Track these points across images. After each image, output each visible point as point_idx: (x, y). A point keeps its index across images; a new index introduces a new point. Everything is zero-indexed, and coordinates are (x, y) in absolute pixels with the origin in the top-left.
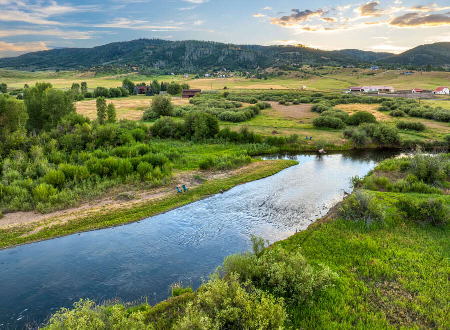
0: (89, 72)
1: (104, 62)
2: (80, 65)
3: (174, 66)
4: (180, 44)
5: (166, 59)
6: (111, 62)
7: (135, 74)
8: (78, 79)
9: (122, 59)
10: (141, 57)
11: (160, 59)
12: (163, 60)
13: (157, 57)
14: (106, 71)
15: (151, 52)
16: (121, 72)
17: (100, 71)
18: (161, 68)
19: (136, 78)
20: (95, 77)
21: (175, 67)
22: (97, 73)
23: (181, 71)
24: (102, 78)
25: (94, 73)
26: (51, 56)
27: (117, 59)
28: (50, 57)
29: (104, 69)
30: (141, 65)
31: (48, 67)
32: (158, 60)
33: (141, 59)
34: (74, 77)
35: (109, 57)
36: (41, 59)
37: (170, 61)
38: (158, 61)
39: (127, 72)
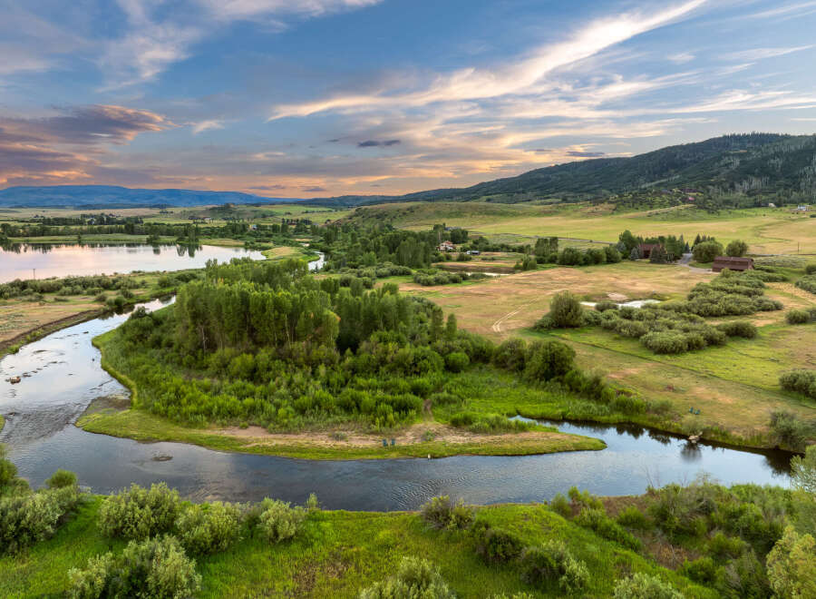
0: (606, 205)
1: (646, 181)
2: (604, 188)
3: (778, 189)
4: (804, 142)
5: (767, 174)
6: (658, 182)
7: (687, 208)
8: (583, 216)
9: (678, 177)
10: (715, 171)
11: (753, 174)
12: (758, 176)
13: (746, 172)
14: (634, 203)
15: (737, 162)
16: (662, 205)
17: (624, 203)
18: (750, 193)
19: (684, 216)
20: (612, 214)
21: (781, 191)
22: (618, 206)
23: (792, 197)
24: (625, 215)
25: (613, 206)
26: (564, 172)
27: (670, 176)
28: (561, 176)
29: (632, 198)
30: (710, 187)
31: (553, 193)
32: (749, 176)
33: (713, 175)
34: (578, 214)
35: (655, 173)
36: (548, 179)
37: (773, 177)
38: (746, 179)
39: (673, 204)
